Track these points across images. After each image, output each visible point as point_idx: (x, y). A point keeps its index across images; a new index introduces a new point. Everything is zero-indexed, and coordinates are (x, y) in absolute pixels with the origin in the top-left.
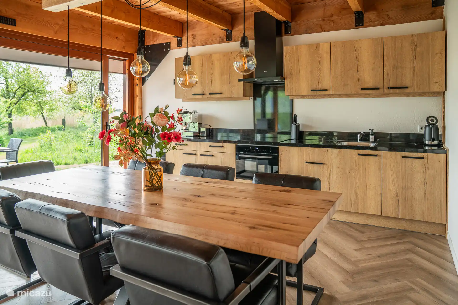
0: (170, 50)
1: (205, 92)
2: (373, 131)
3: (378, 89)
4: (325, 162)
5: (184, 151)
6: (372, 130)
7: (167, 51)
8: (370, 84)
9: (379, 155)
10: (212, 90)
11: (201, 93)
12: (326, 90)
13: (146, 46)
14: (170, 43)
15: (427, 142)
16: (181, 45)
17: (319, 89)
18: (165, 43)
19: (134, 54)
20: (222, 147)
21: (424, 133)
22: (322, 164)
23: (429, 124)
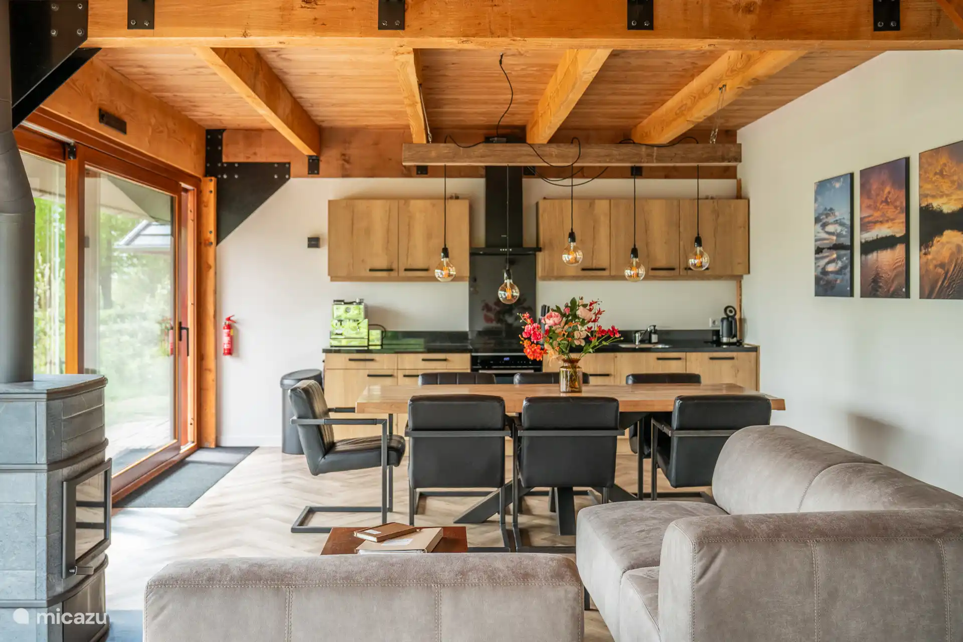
0: (289, 179)
1: (395, 266)
2: (656, 328)
3: (673, 269)
4: (611, 372)
5: (367, 371)
6: (655, 326)
7: (283, 181)
8: (662, 263)
9: (683, 359)
10: (409, 263)
11: (385, 266)
12: (604, 269)
13: (226, 163)
14: (289, 163)
15: (725, 340)
16: (316, 172)
17: (594, 267)
18: (278, 163)
19: (203, 179)
20: (445, 360)
21: (720, 328)
22: (608, 375)
23: (728, 317)
